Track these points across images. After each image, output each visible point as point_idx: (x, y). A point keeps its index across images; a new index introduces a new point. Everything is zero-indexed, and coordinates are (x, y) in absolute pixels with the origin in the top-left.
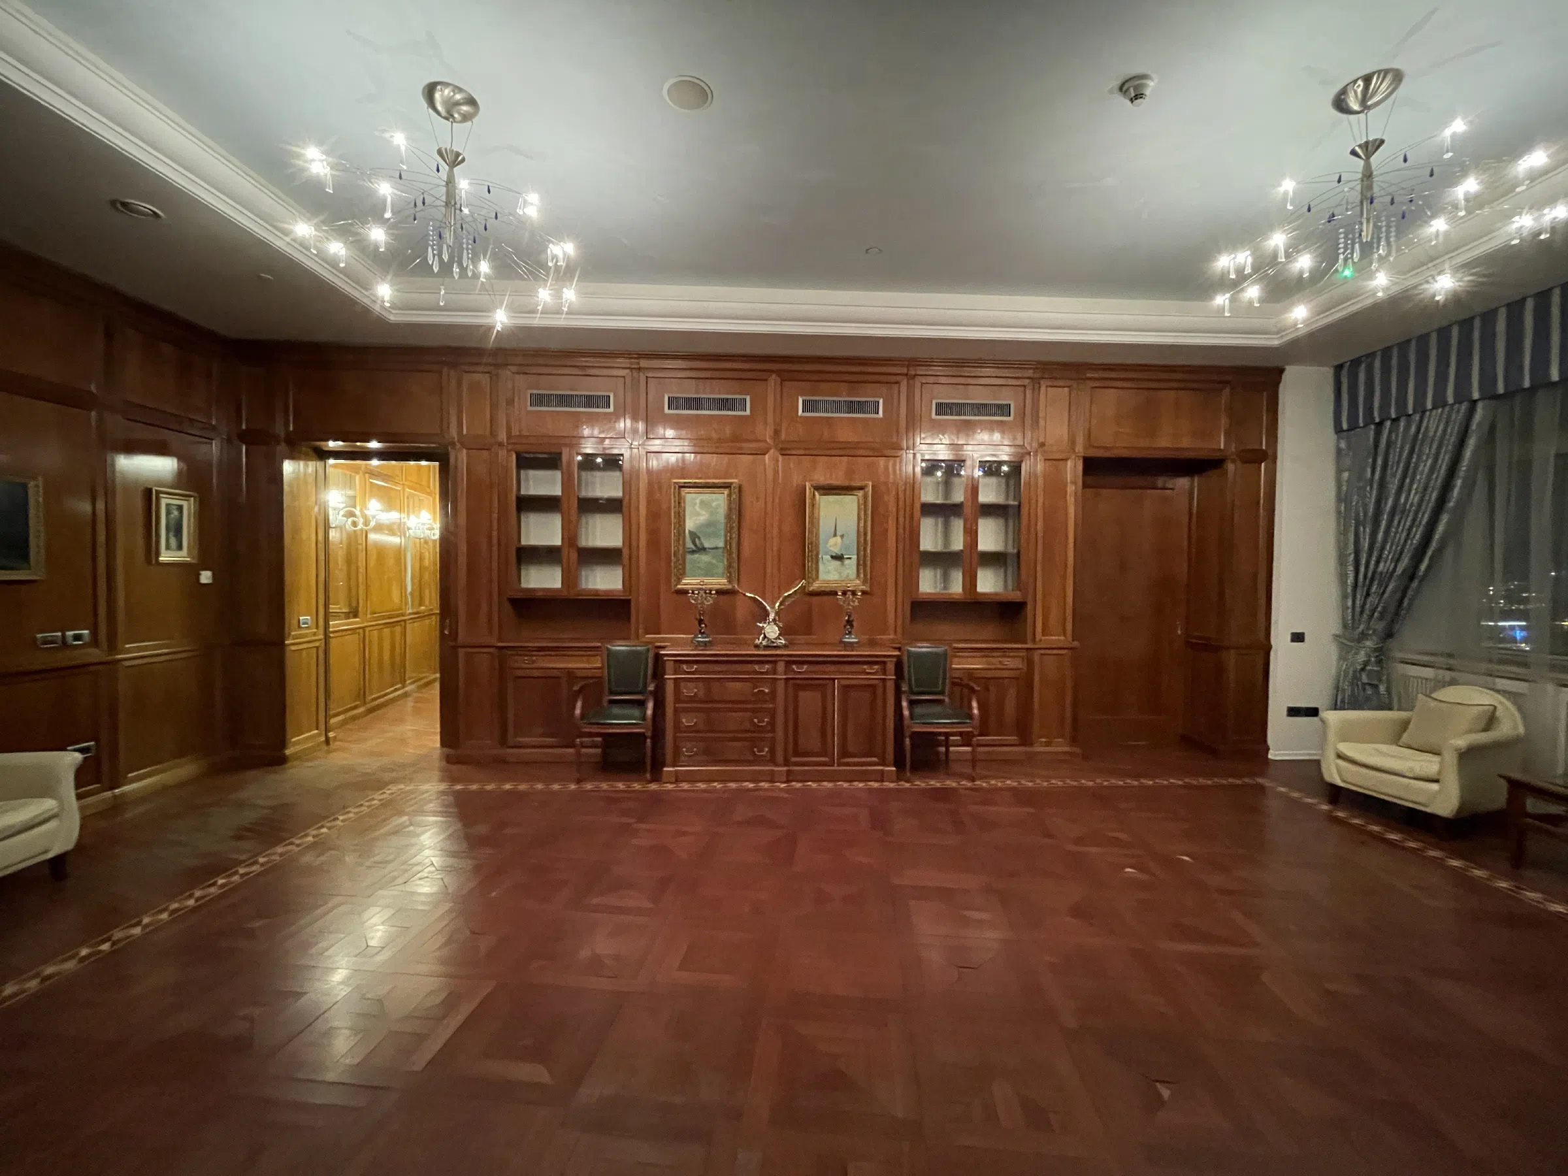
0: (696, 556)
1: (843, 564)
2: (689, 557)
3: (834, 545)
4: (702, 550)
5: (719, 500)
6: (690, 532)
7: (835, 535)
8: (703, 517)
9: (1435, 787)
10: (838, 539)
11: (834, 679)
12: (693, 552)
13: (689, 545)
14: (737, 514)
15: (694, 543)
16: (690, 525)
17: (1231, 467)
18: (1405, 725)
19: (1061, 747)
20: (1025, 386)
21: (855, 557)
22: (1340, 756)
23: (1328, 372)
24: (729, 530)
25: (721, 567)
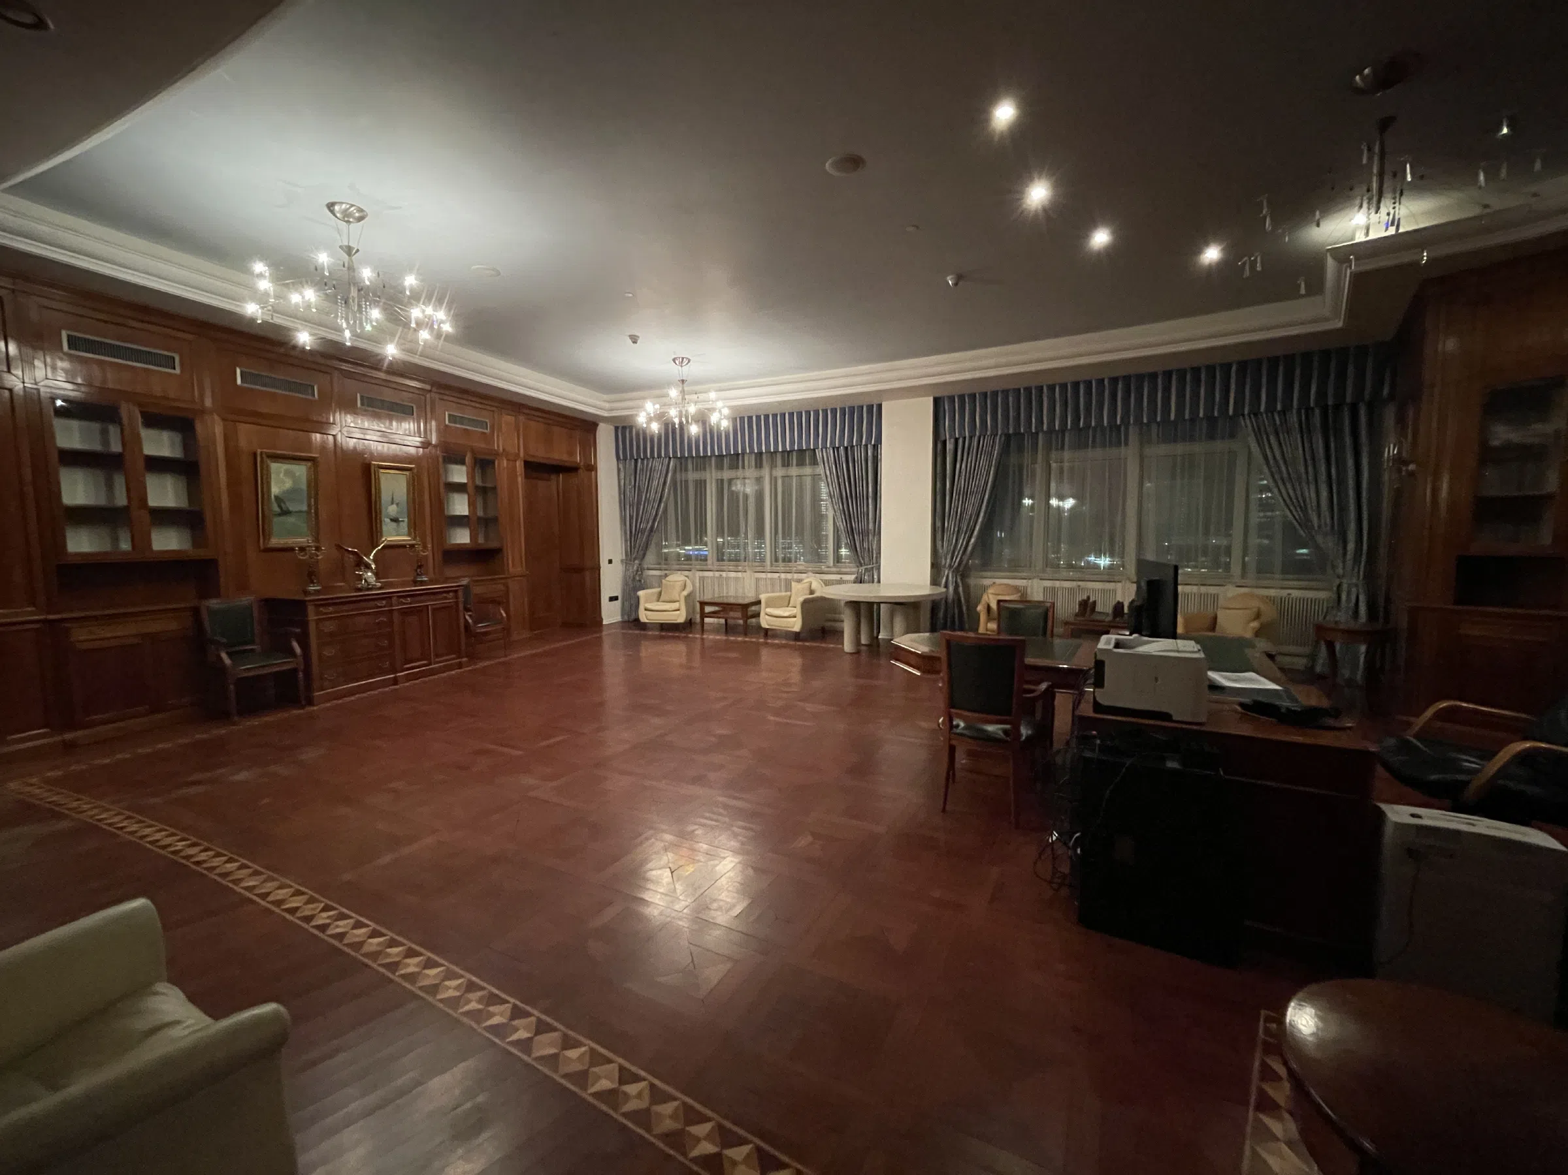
0: (282, 518)
1: (398, 525)
2: (276, 520)
3: (392, 510)
4: (285, 513)
5: (301, 471)
6: (277, 498)
7: (392, 503)
8: (288, 484)
9: (678, 612)
10: (394, 506)
11: (427, 606)
12: (280, 515)
13: (276, 508)
14: (314, 485)
15: (280, 506)
16: (275, 490)
17: (580, 471)
18: (660, 593)
19: (526, 634)
20: (493, 411)
21: (406, 520)
22: (646, 610)
23: (612, 428)
24: (309, 498)
25: (304, 527)
